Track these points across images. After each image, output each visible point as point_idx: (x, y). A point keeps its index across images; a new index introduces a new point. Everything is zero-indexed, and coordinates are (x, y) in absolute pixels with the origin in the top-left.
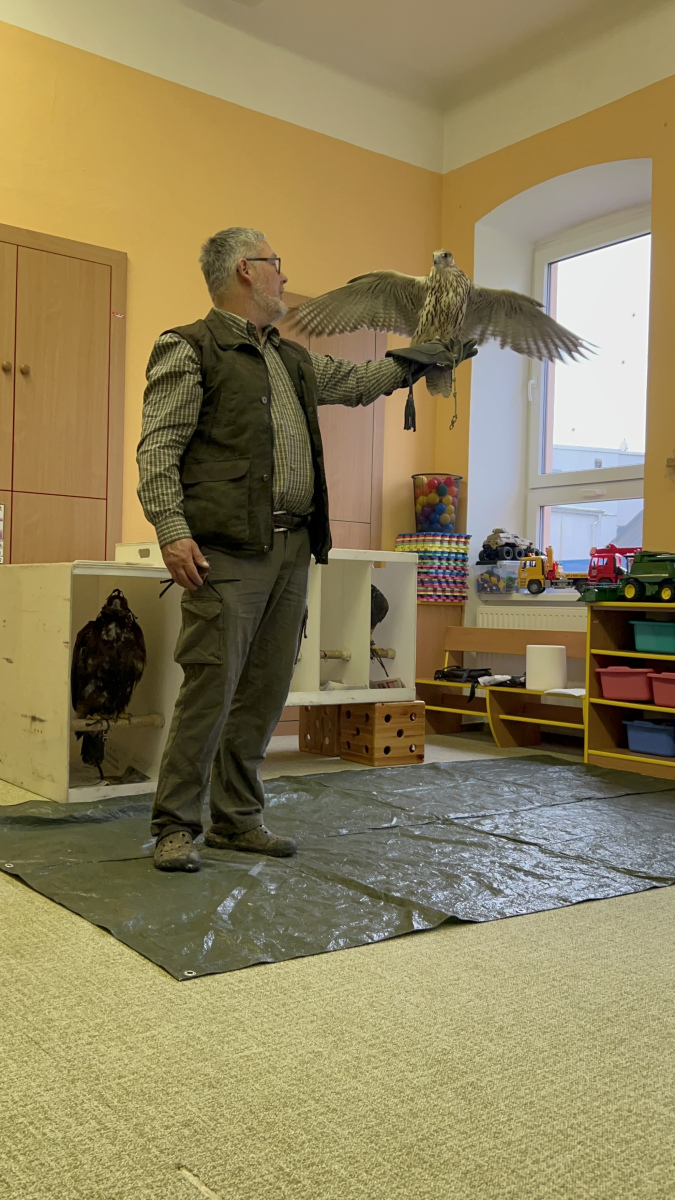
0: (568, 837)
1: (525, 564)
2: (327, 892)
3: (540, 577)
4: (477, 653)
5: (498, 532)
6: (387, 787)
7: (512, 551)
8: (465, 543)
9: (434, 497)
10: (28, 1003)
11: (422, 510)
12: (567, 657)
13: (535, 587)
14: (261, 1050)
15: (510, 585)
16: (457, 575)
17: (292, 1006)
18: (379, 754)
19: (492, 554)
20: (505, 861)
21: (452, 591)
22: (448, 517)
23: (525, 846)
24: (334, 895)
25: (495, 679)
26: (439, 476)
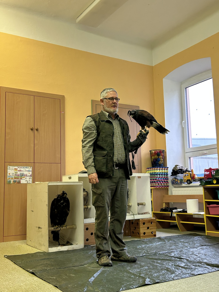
0: (196, 257)
1: (185, 175)
3: (190, 179)
7: (181, 171)
8: (167, 170)
9: (156, 157)
11: (153, 161)
15: (182, 182)
18: (142, 235)
19: (175, 172)
20: (176, 264)
21: (164, 184)
22: (161, 162)
24: (123, 276)
25: (178, 210)
26: (157, 151)
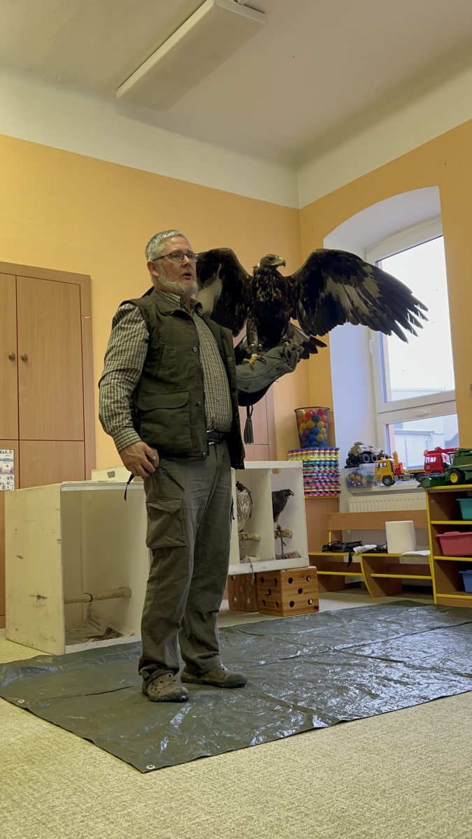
0: (424, 655)
1: (379, 465)
2: (251, 704)
3: (391, 474)
4: (351, 530)
5: (358, 444)
6: (293, 631)
7: (369, 457)
8: (336, 454)
9: (311, 423)
10: (37, 795)
11: (304, 432)
12: (415, 529)
13: (387, 481)
14: (208, 817)
15: (370, 481)
16: (332, 476)
17: (230, 785)
18: (286, 607)
19: (355, 460)
20: (380, 675)
21: (330, 488)
22: (322, 436)
23: (394, 664)
24: (255, 707)
25: (365, 548)
26: (313, 409)
